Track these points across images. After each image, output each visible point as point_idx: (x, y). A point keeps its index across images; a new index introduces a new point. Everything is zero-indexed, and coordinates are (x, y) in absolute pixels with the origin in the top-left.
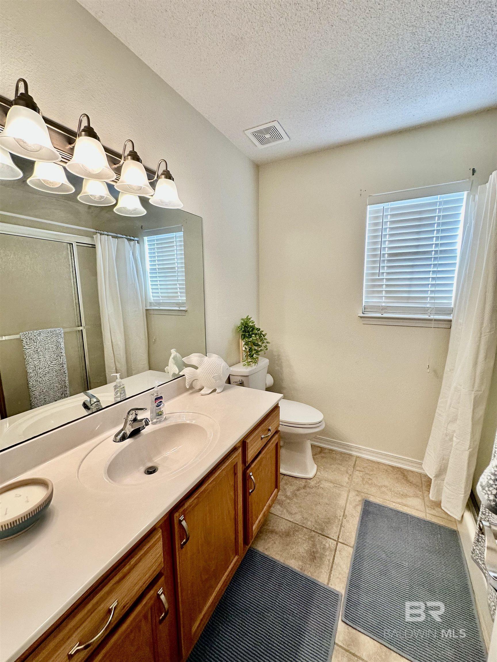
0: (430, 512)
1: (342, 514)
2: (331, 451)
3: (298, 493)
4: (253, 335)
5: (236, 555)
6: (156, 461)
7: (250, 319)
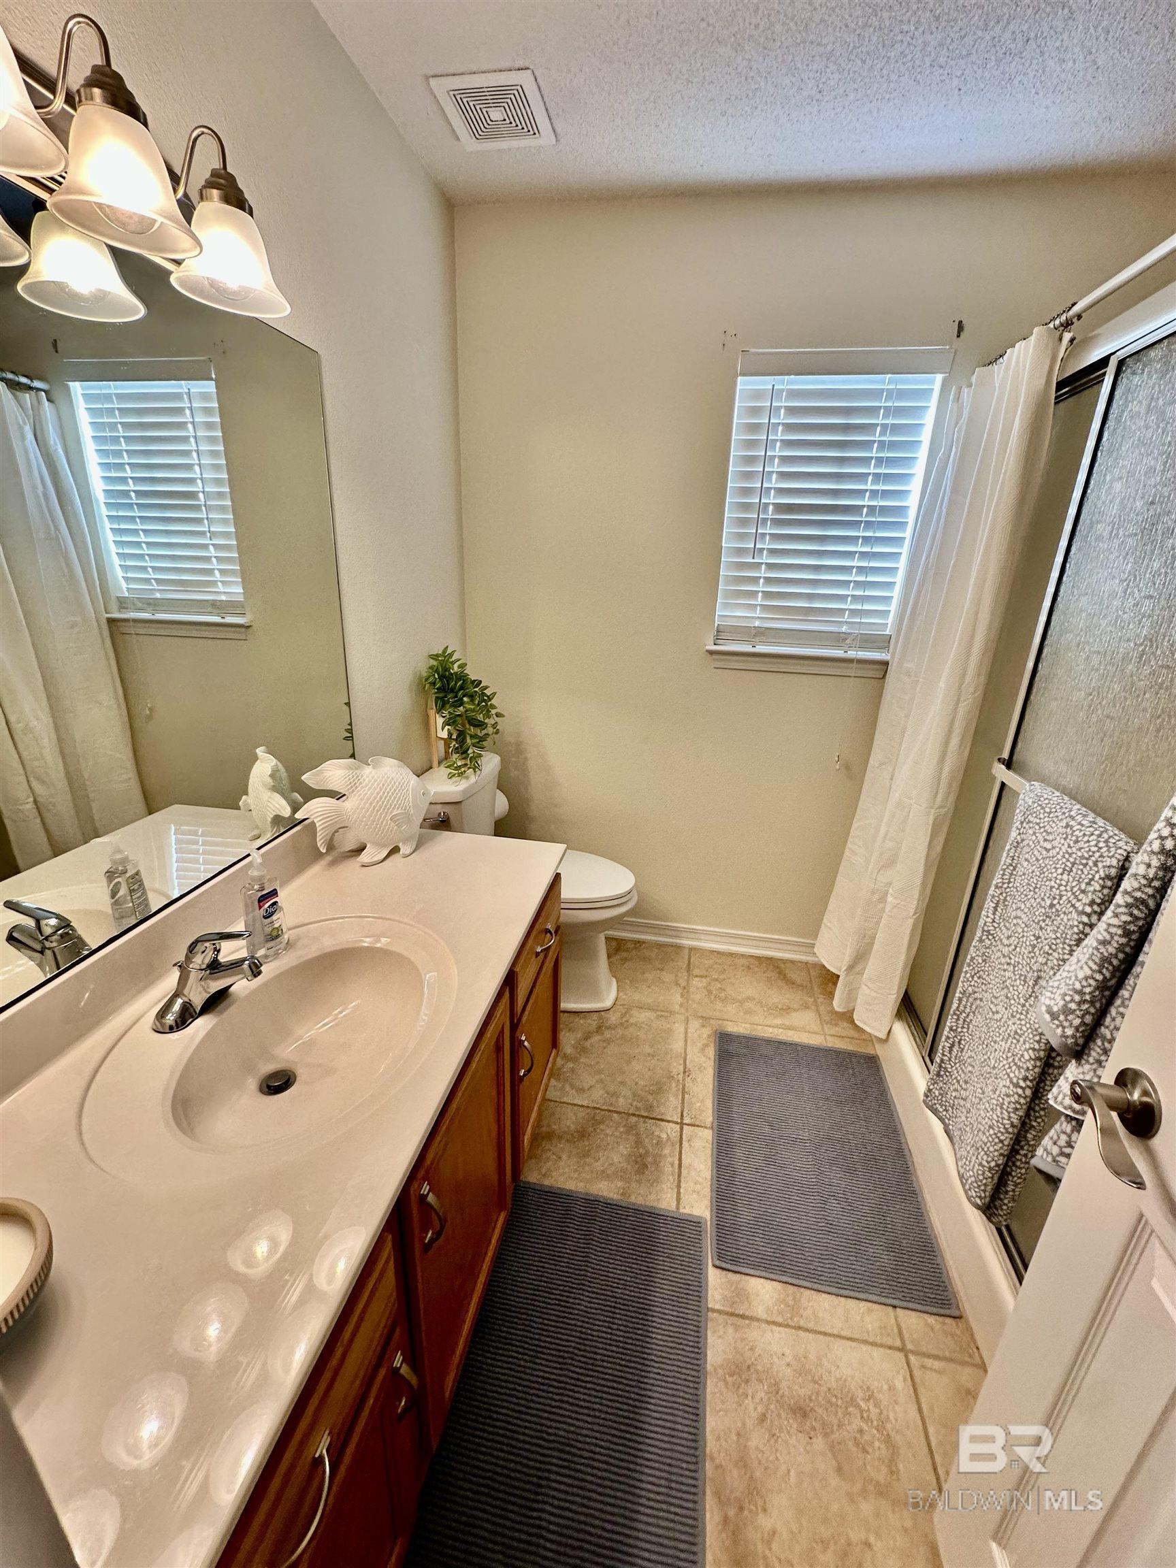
0: (832, 1032)
1: (681, 1068)
2: (638, 943)
3: (587, 1044)
4: (465, 699)
5: (501, 1211)
6: (284, 1055)
7: (451, 655)
